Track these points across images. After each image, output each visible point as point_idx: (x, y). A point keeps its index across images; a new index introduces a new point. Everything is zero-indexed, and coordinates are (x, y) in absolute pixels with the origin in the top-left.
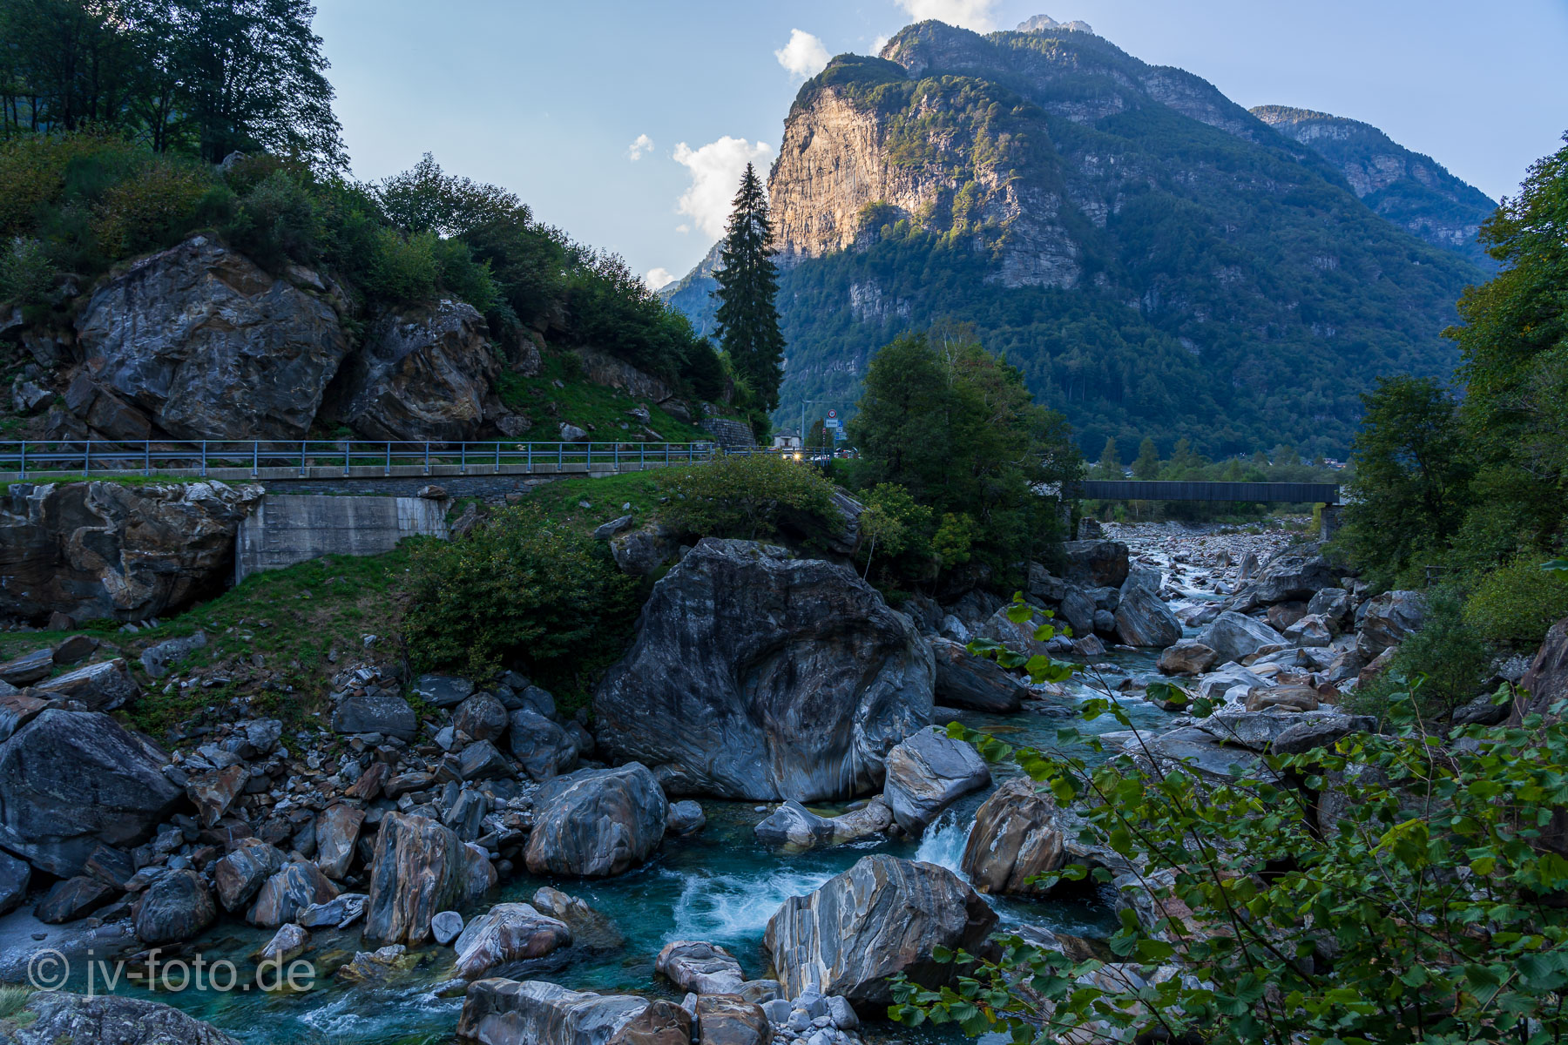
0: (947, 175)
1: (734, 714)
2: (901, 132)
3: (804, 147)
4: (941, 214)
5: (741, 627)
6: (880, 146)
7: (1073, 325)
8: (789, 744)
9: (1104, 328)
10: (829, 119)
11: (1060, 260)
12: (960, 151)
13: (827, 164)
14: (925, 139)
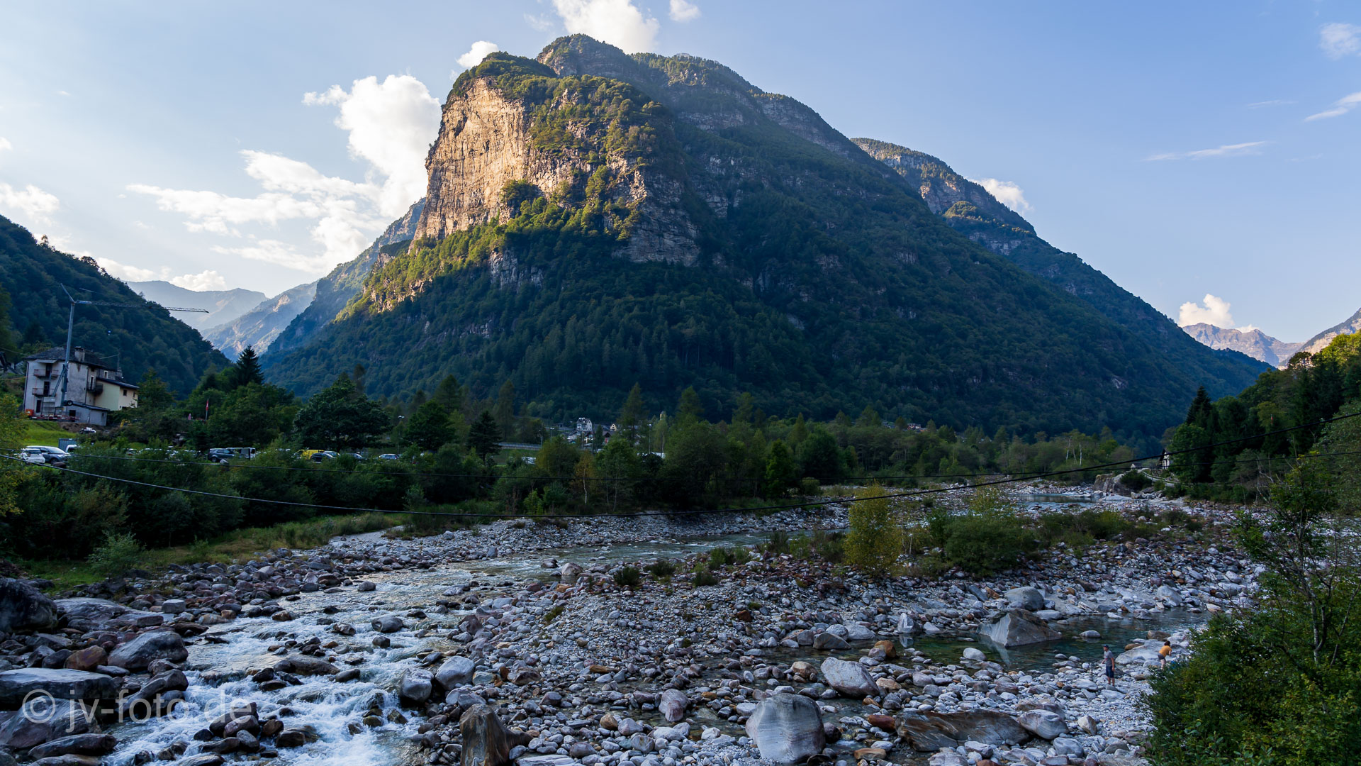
0: (582, 159)
2: (544, 120)
3: (458, 130)
4: (575, 194)
6: (525, 132)
7: (691, 297)
9: (719, 301)
10: (480, 106)
11: (682, 240)
12: (594, 140)
13: (479, 146)
14: (564, 128)
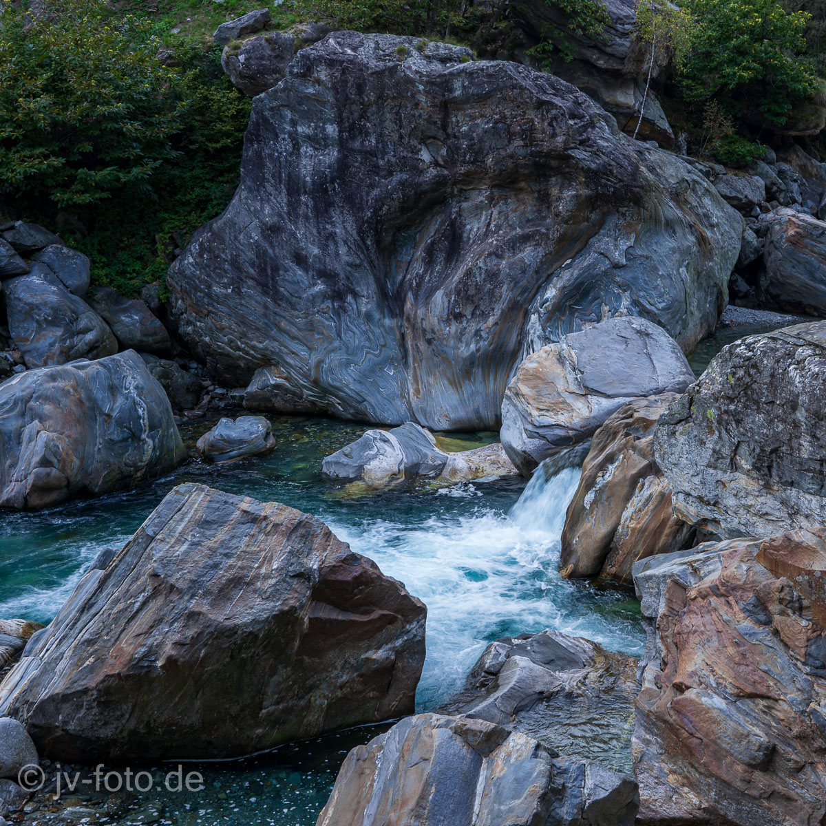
1: (356, 295)
5: (376, 166)
8: (429, 342)
